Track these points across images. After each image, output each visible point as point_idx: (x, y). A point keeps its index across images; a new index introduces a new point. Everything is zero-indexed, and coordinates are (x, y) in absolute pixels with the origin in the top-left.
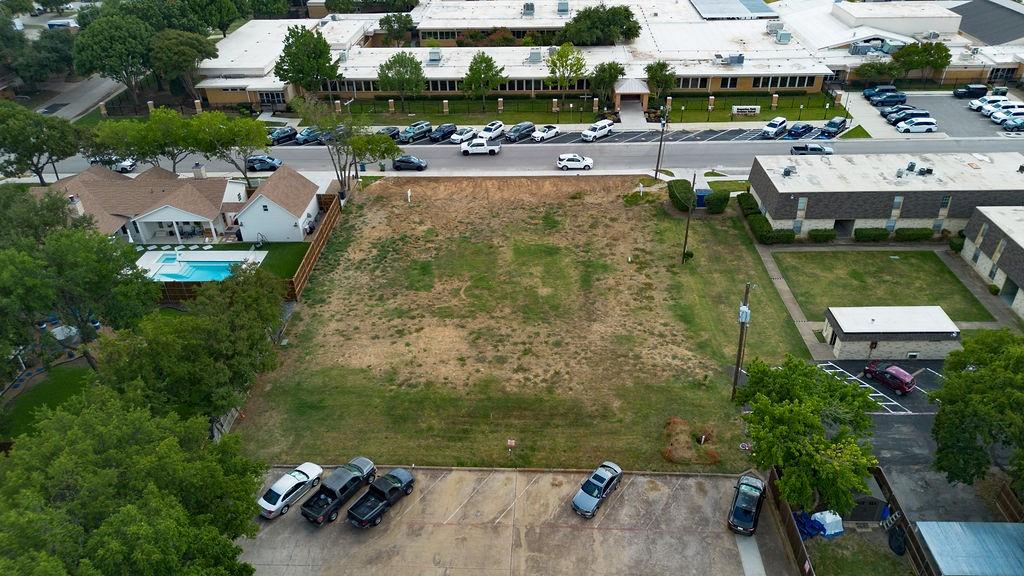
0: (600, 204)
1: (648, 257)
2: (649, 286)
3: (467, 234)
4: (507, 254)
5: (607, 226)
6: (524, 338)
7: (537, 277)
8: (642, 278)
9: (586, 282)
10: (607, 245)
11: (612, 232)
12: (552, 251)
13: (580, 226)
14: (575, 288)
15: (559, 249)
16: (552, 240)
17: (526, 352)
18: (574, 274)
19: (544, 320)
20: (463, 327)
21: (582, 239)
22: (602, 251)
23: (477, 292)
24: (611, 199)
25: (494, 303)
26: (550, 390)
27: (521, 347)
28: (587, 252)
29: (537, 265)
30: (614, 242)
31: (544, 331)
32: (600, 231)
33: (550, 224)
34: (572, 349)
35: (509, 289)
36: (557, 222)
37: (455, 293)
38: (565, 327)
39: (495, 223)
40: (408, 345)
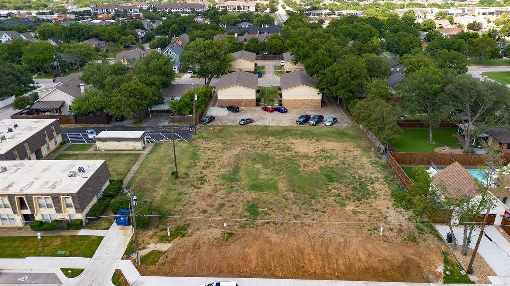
0: (210, 227)
1: (195, 184)
2: (204, 168)
3: (313, 201)
4: (282, 186)
5: (212, 206)
6: (268, 149)
7: (263, 173)
8: (205, 172)
9: (236, 171)
10: (217, 191)
11: (210, 201)
12: (254, 187)
13: (232, 206)
14: (243, 168)
15: (248, 189)
16: (252, 195)
17: (267, 145)
18: (242, 174)
19: (259, 155)
20: (296, 153)
21: (233, 196)
22: (222, 187)
23: (294, 166)
24: (198, 232)
25: (284, 161)
26: (258, 137)
27: (269, 146)
28: (231, 187)
29: (263, 179)
30: (212, 193)
31: (260, 151)
32: (218, 201)
33: (253, 209)
34: (248, 146)
35: (277, 167)
36: (248, 211)
37: (305, 166)
38: (250, 153)
39: (296, 210)
40: (317, 148)
